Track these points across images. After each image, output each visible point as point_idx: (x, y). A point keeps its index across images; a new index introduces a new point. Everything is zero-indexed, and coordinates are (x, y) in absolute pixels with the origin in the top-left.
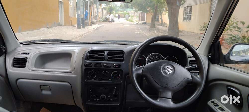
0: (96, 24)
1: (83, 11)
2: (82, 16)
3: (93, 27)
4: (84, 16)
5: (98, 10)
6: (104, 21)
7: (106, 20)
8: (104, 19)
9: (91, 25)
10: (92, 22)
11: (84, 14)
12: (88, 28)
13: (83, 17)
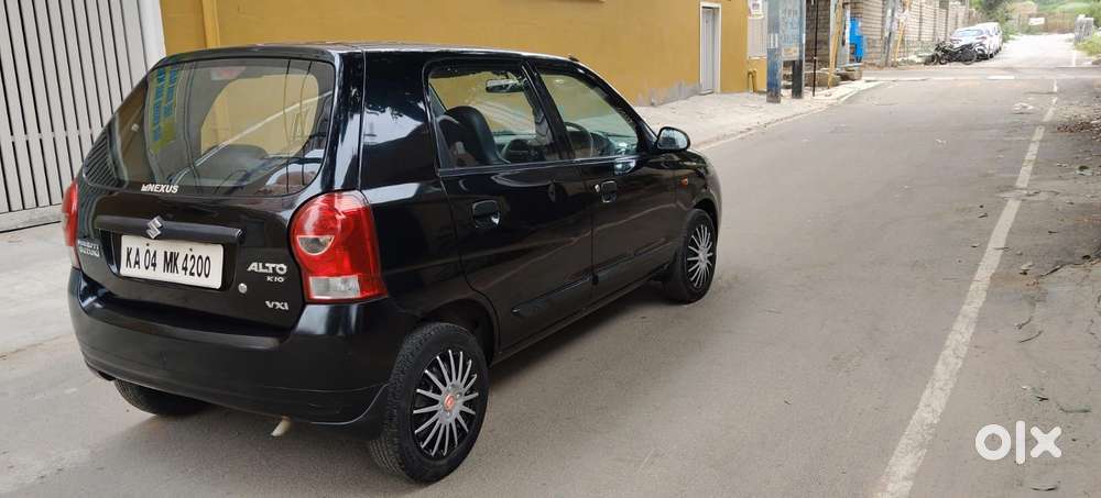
0: (859, 79)
1: (797, 31)
2: (794, 52)
3: (845, 89)
4: (801, 52)
5: (893, 15)
6: (932, 60)
7: (948, 55)
8: (933, 50)
9: (836, 84)
10: (844, 71)
11: (801, 45)
12: (819, 97)
13: (798, 54)
